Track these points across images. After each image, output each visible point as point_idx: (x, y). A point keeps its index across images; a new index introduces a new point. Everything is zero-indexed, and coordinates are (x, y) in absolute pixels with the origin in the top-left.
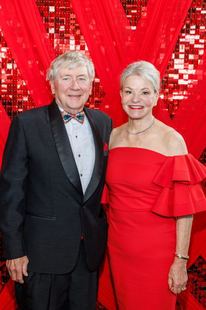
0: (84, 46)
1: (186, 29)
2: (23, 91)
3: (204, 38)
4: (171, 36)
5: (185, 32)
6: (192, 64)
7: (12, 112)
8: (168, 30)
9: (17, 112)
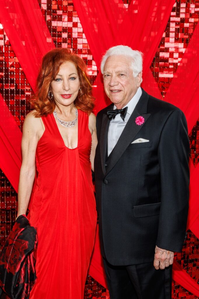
0: (77, 23)
1: (177, 8)
2: (15, 68)
3: (194, 17)
4: (162, 15)
5: (176, 10)
6: (182, 42)
7: (4, 89)
8: (159, 8)
9: (10, 90)
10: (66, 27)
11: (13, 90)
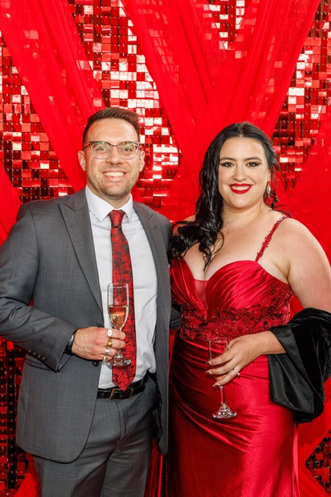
0: (143, 74)
10: (126, 81)
11: (38, 188)
